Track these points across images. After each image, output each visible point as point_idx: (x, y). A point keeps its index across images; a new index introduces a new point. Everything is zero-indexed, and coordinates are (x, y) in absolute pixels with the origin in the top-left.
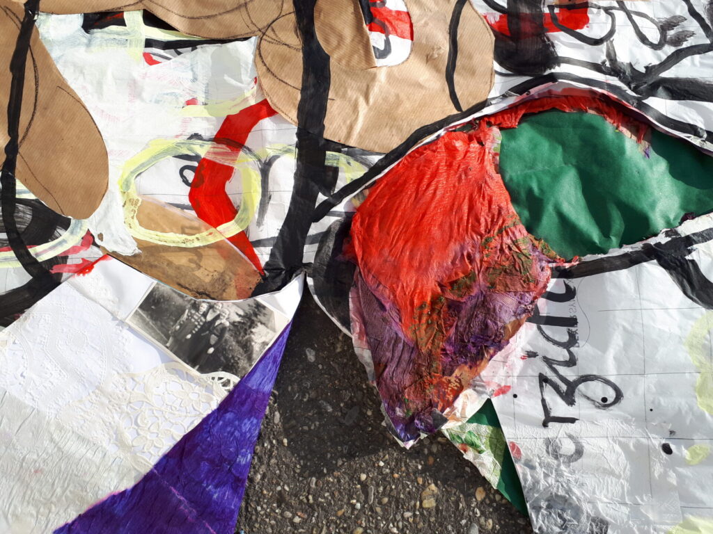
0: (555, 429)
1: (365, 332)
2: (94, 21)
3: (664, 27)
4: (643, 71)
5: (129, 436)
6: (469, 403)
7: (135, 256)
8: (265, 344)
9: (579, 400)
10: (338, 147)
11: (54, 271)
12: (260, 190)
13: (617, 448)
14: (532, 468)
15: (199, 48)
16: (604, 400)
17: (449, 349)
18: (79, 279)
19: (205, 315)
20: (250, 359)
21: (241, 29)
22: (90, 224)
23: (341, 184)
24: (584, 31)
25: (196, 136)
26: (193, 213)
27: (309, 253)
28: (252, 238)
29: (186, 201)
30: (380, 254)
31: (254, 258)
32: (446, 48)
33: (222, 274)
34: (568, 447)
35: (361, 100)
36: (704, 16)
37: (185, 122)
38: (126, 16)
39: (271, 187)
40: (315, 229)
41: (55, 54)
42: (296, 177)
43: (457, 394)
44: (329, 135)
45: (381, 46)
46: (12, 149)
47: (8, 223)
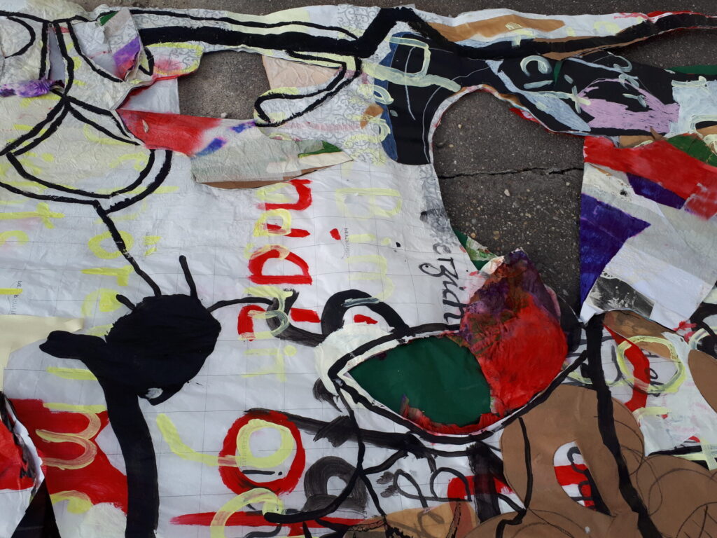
0: (448, 256)
1: (549, 295)
3: (394, 489)
4: (409, 453)
5: (636, 256)
6: (491, 267)
7: (663, 331)
8: (593, 291)
9: (439, 267)
10: (587, 387)
11: (695, 325)
12: (619, 364)
13: (418, 248)
14: (453, 243)
16: (427, 267)
17: (506, 289)
18: (683, 320)
19: (625, 302)
20: (598, 285)
22: (688, 347)
23: (579, 369)
24: (452, 476)
25: (657, 395)
26: (645, 353)
28: (614, 340)
29: (650, 359)
30: (551, 331)
31: (610, 331)
32: (533, 463)
33: (621, 323)
34: (440, 249)
35: (579, 419)
36: (369, 496)
37: (664, 404)
39: (614, 366)
40: (584, 347)
42: (602, 372)
43: (497, 271)
44: (595, 393)
45: (575, 456)
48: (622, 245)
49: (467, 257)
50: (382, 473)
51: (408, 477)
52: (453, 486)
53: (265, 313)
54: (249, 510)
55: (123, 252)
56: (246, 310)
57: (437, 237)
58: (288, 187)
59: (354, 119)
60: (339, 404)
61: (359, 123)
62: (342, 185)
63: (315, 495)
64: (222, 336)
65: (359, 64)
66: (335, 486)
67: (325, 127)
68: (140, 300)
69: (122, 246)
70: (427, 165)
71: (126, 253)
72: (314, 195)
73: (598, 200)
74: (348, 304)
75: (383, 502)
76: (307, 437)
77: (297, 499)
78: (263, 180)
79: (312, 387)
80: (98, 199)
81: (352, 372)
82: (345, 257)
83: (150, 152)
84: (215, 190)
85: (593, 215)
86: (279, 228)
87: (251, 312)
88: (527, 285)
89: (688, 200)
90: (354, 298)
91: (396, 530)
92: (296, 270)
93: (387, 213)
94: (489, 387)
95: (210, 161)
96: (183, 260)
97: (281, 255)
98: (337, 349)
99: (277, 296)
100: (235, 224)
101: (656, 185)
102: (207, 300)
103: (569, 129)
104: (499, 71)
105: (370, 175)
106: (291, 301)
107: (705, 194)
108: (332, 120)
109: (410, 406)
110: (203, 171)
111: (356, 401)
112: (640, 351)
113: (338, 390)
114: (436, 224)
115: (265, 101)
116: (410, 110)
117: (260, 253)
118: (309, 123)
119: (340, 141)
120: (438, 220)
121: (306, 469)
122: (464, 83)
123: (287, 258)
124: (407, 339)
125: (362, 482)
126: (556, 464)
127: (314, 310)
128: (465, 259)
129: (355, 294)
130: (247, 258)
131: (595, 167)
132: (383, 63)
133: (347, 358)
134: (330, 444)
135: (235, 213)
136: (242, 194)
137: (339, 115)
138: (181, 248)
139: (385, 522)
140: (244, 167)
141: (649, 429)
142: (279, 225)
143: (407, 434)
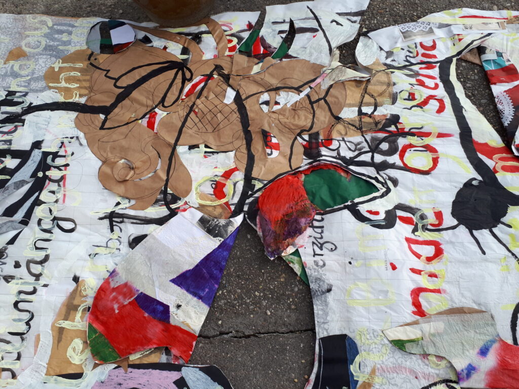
0: (317, 258)
1: (261, 227)
2: (192, 147)
3: (356, 145)
4: (349, 158)
5: (193, 255)
6: (291, 250)
7: (198, 207)
8: (231, 231)
9: (324, 249)
10: (255, 179)
11: (177, 210)
12: (233, 190)
13: (336, 263)
14: (311, 270)
15: (219, 154)
16: (332, 249)
17: (285, 233)
18: (183, 213)
19: (216, 222)
20: (227, 235)
21: (231, 149)
22: (186, 199)
23: (256, 189)
24: (331, 147)
25: (216, 175)
26: (214, 196)
27: (246, 208)
28: (230, 203)
29: (212, 193)
30: (266, 207)
31: (230, 209)
32: (289, 152)
33: (221, 213)
34: (321, 263)
35: (263, 167)
36: (369, 142)
38: (200, 146)
39: (236, 189)
40: (248, 201)
41: (181, 156)
42: (243, 187)
43: (288, 246)
44: (253, 176)
45: (270, 153)
46: (167, 181)
47: (165, 199)
48: (200, 262)
49: (303, 258)
50: (362, 151)
51: (350, 149)
52: (331, 144)
53: (429, 223)
54: (423, 138)
56: (440, 224)
57: (321, 274)
58: (427, 308)
59: (381, 378)
60: (385, 176)
61: (377, 374)
62: (390, 308)
63: (394, 143)
64: (450, 209)
66: (385, 146)
67: (403, 370)
68: (498, 226)
70: (322, 336)
71: (517, 259)
72: (410, 299)
73: (200, 300)
74: (383, 222)
75: (363, 140)
76: (399, 163)
77: (402, 142)
78: (445, 315)
79: (399, 184)
81: (378, 190)
82: (387, 249)
84: (476, 307)
85: (209, 289)
86: (429, 276)
87: (437, 223)
88: (272, 235)
89: (132, 299)
90: (380, 224)
91: (357, 129)
92: (414, 247)
93: (358, 285)
94: (304, 185)
95: (485, 334)
96: (484, 253)
97: (425, 259)
98: (387, 201)
99: (423, 233)
100: (458, 278)
101: (149, 313)
102: (463, 230)
103: (201, 369)
105: (369, 319)
107: (118, 302)
108: (398, 379)
109: (346, 178)
110: (488, 324)
111: (376, 177)
112: (216, 197)
113: (386, 183)
114: (321, 283)
117: (438, 259)
118: (416, 378)
119: (392, 355)
120: (319, 287)
121: (398, 153)
123: (422, 256)
124: (349, 203)
125: (372, 147)
126: (278, 151)
127: (401, 223)
128: (305, 257)
129: (380, 227)
130: (445, 255)
131: (192, 330)
133: (382, 196)
134: (388, 161)
135: (459, 288)
136: (458, 304)
137: (393, 385)
138: (486, 260)
139: (362, 132)
140: (460, 329)
141: (229, 160)
142: (430, 278)
143: (349, 166)
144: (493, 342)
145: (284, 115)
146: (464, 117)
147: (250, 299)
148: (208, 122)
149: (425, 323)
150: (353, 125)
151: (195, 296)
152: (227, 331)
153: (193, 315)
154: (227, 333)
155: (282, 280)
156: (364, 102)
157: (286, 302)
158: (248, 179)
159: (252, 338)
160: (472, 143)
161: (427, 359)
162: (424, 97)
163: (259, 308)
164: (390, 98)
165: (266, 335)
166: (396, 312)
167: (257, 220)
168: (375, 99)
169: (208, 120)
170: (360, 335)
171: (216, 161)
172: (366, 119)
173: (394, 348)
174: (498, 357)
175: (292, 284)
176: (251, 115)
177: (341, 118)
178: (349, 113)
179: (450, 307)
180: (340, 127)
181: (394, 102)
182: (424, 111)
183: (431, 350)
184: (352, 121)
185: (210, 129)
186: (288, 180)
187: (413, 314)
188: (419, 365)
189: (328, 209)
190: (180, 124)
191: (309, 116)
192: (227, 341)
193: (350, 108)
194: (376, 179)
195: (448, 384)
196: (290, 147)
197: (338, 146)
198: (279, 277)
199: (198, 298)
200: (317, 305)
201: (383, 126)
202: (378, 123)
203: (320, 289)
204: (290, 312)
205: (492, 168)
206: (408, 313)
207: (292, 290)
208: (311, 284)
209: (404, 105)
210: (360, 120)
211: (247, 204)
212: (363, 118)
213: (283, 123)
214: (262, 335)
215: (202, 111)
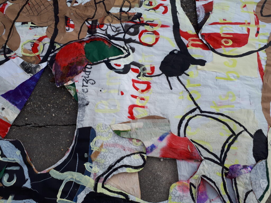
0: (84, 88)
1: (55, 69)
2: (23, 23)
3: (117, 28)
4: (112, 36)
5: (15, 82)
6: (70, 83)
7: (22, 57)
8: (38, 71)
9: (89, 83)
10: (56, 43)
11: (9, 58)
12: (43, 48)
13: (94, 91)
14: (80, 94)
15: (39, 28)
16: (93, 83)
17: (68, 74)
18: (13, 59)
19: (30, 65)
20: (35, 72)
21: (46, 25)
22: (16, 52)
23: (56, 48)
24: (102, 28)
25: (34, 39)
26: (32, 51)
27: (49, 59)
28: (40, 56)
29: (31, 49)
30: (60, 58)
31: (40, 59)
32: (79, 30)
33: (35, 61)
34: (86, 90)
35: (62, 37)
36: (124, 27)
38: (28, 23)
39: (45, 48)
40: (51, 55)
41: (17, 28)
42: (49, 47)
43: (69, 81)
44: (55, 41)
45: (68, 29)
46: (7, 41)
47: (4, 51)
48: (18, 86)
49: (77, 88)
50: (120, 32)
51: (113, 31)
52: (102, 26)
53: (147, 72)
54: (153, 27)
55: (190, 93)
57: (85, 96)
58: (136, 115)
59: (105, 149)
60: (128, 46)
61: (103, 147)
62: (116, 114)
63: (137, 29)
64: (159, 66)
65: (96, 188)
66: (132, 30)
67: (118, 146)
68: (182, 75)
69: (190, 95)
70: (79, 127)
71: (189, 93)
72: (127, 110)
73: (16, 106)
74: (122, 70)
75: (121, 26)
76: (138, 40)
77: (141, 28)
78: (145, 119)
79: (135, 51)
80: (200, 114)
81: (123, 53)
82: (120, 84)
83: (186, 135)
84: (161, 116)
85: (21, 101)
86: (140, 99)
87: (151, 72)
88: (61, 74)
90: (120, 71)
91: (119, 19)
92: (136, 85)
93: (102, 102)
94: (84, 49)
95: (163, 130)
96: (171, 89)
97: (141, 91)
98: (127, 60)
99: (143, 77)
100: (155, 101)
102: (164, 76)
103: (10, 142)
104: (27, 179)
105: (105, 119)
106: (139, 76)
108: (114, 150)
109: (109, 46)
110: (166, 125)
111: (124, 47)
112: (33, 51)
113: (128, 49)
114: (84, 101)
115: (141, 164)
116: (78, 160)
117: (147, 91)
118: (124, 150)
119: (113, 138)
121: (139, 34)
122: (48, 174)
123: (139, 89)
124: (106, 59)
125: (125, 30)
126: (73, 29)
127: (132, 72)
129: (119, 72)
130: (151, 89)
131: (9, 121)
132: (83, 187)
134: (132, 38)
135: (155, 106)
136: (152, 114)
137: (111, 153)
138: (172, 93)
139: (121, 22)
140: (151, 126)
141: (43, 32)
142: (141, 100)
143: (111, 40)
144: (167, 134)
145: (79, 9)
146: (177, 17)
147: (44, 107)
148: (35, 10)
149: (134, 122)
150: (116, 17)
151: (13, 104)
152: (30, 123)
153: (10, 114)
154: (29, 125)
155: (64, 99)
156: (124, 5)
157: (65, 110)
158: (52, 43)
159: (43, 128)
160: (179, 31)
161: (132, 141)
162: (157, 4)
163: (49, 113)
164: (138, 4)
165: (50, 126)
166: (119, 116)
167: (53, 66)
168: (130, 4)
169: (35, 9)
170: (98, 127)
171: (36, 31)
172: (124, 15)
173: (115, 134)
174: (168, 142)
175: (69, 101)
176: (60, 7)
177: (110, 13)
178: (115, 10)
179: (149, 115)
180: (109, 17)
181: (140, 6)
182: (156, 12)
183: (134, 136)
184: (116, 14)
185: (36, 14)
186: (75, 45)
187: (128, 118)
188: (127, 144)
189: (95, 62)
190: (19, 10)
191: (93, 10)
192: (29, 128)
193: (116, 8)
194: (124, 48)
195: (141, 154)
196: (80, 27)
197: (107, 28)
198: (63, 97)
199: (14, 105)
200: (79, 112)
201: (132, 19)
202: (130, 17)
203: (82, 104)
204: (66, 115)
205: (186, 45)
206: (126, 117)
207: (69, 104)
208: (79, 101)
209: (145, 8)
210: (121, 15)
211: (50, 57)
212: (122, 14)
213: (78, 14)
214: (48, 126)
215: (33, 4)
